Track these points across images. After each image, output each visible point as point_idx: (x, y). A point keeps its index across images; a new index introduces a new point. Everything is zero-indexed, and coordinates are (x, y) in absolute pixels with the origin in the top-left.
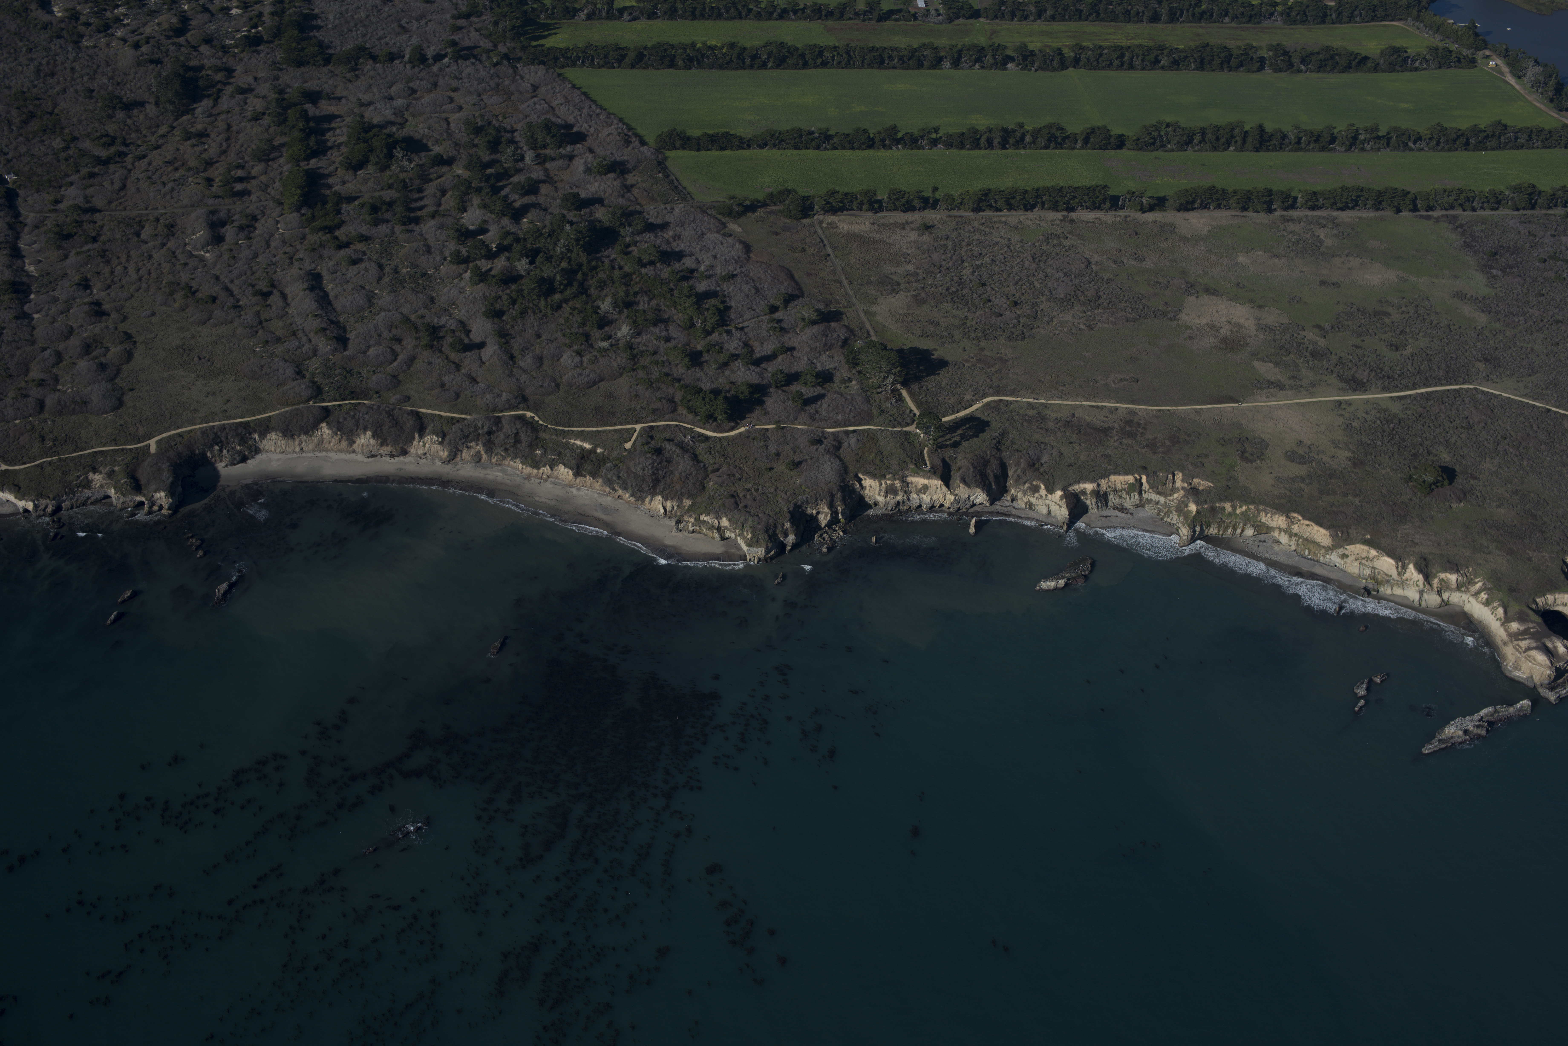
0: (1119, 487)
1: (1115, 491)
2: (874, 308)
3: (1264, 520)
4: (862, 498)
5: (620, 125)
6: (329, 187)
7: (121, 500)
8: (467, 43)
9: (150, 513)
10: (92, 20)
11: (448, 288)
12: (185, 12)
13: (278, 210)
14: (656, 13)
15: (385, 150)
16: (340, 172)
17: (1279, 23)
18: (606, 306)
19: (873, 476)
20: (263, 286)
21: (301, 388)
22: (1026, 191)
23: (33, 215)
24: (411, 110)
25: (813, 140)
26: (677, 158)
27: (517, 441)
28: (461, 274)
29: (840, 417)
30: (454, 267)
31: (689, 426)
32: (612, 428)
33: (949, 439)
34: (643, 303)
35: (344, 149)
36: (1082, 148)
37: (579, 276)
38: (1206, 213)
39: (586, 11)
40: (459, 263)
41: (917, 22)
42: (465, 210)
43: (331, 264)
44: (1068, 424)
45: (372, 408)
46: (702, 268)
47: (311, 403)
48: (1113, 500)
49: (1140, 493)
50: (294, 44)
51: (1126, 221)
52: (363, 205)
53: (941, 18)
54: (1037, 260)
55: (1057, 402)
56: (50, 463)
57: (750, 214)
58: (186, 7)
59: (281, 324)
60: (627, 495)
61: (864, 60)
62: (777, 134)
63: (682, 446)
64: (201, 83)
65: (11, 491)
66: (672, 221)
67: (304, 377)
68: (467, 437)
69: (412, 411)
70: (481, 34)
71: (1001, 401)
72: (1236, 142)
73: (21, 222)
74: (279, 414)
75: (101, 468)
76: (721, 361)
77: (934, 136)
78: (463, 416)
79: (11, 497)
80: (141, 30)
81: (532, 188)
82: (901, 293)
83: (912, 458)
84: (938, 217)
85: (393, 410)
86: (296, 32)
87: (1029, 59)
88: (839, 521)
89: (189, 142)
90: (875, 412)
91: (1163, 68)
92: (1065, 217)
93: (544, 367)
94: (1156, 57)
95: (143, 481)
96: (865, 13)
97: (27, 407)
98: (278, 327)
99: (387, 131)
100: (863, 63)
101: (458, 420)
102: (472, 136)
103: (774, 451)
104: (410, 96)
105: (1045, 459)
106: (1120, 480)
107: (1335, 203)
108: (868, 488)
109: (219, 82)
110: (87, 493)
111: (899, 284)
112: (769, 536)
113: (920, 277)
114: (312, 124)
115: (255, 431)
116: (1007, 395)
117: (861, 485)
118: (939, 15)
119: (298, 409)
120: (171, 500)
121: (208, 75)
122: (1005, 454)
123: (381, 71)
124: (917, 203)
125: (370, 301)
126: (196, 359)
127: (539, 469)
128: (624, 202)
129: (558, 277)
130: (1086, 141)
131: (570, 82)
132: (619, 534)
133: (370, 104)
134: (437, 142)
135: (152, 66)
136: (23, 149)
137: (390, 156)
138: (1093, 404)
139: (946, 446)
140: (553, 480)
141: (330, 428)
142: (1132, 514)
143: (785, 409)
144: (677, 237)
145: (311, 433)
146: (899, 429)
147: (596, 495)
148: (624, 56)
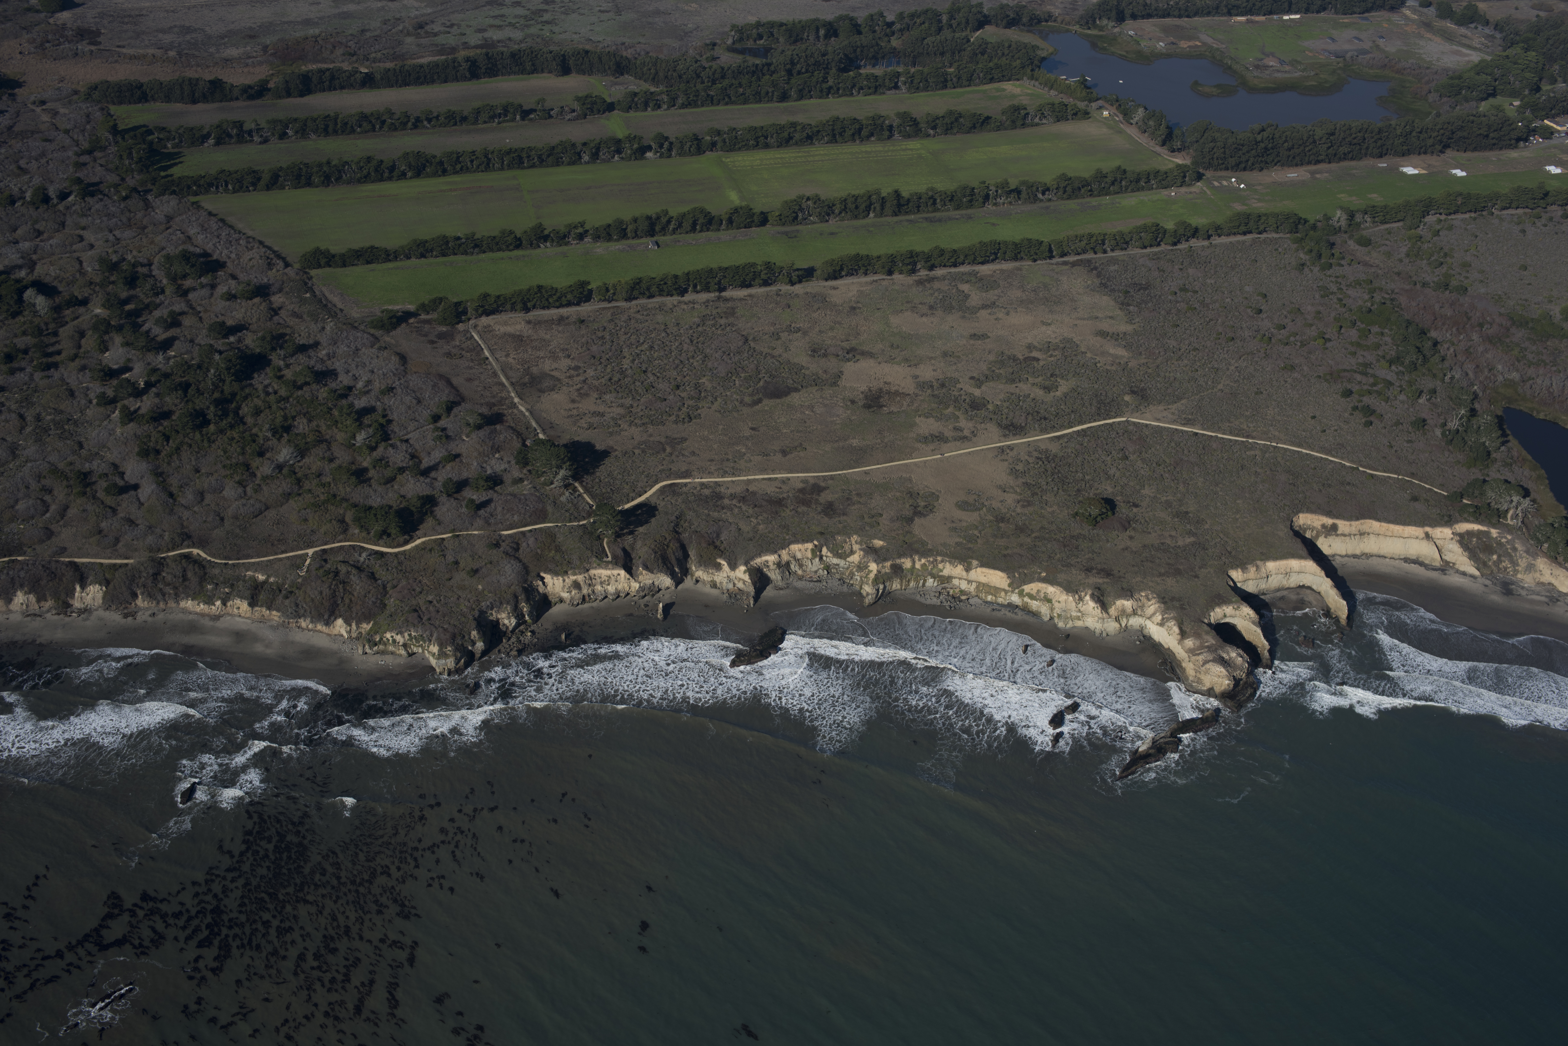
0: (800, 555)
1: (797, 560)
2: (539, 406)
3: (943, 570)
4: (545, 596)
5: (261, 248)
8: (92, 179)
11: (96, 431)
14: (287, 133)
15: (16, 297)
17: (904, 92)
19: (555, 573)
22: (677, 276)
24: (39, 252)
25: (460, 245)
26: (323, 276)
27: (185, 579)
28: (109, 416)
29: (515, 518)
30: (102, 409)
31: (363, 545)
32: (284, 556)
33: (628, 528)
34: (303, 426)
36: (727, 229)
37: (233, 405)
38: (854, 279)
39: (214, 137)
40: (106, 405)
41: (553, 120)
42: (106, 349)
44: (743, 499)
45: (27, 564)
46: (360, 385)
48: (795, 569)
49: (821, 559)
51: (778, 295)
53: (575, 114)
54: (695, 342)
55: (730, 479)
57: (402, 326)
60: (307, 622)
61: (503, 161)
62: (423, 244)
63: (357, 566)
66: (324, 340)
69: (70, 562)
70: (106, 169)
71: (674, 484)
72: (875, 209)
76: (388, 476)
77: (580, 230)
78: (125, 561)
81: (175, 321)
82: (564, 388)
83: (592, 551)
84: (593, 310)
85: (50, 563)
87: (666, 146)
88: (526, 622)
90: (550, 509)
91: (797, 144)
92: (719, 298)
93: (206, 501)
94: (790, 134)
96: (499, 115)
99: (14, 276)
100: (502, 165)
101: (121, 566)
102: (107, 274)
103: (452, 560)
104: (36, 238)
105: (724, 536)
106: (800, 549)
107: (975, 259)
108: (551, 586)
111: (560, 380)
112: (457, 646)
113: (581, 371)
116: (680, 478)
117: (544, 583)
118: (573, 111)
122: (685, 536)
123: (4, 215)
124: (570, 298)
125: (13, 453)
127: (212, 604)
128: (273, 326)
129: (212, 408)
130: (731, 221)
131: (205, 209)
134: (70, 284)
138: (766, 476)
139: (624, 534)
140: (227, 616)
143: (459, 516)
144: (330, 356)
146: (576, 523)
148: (259, 179)
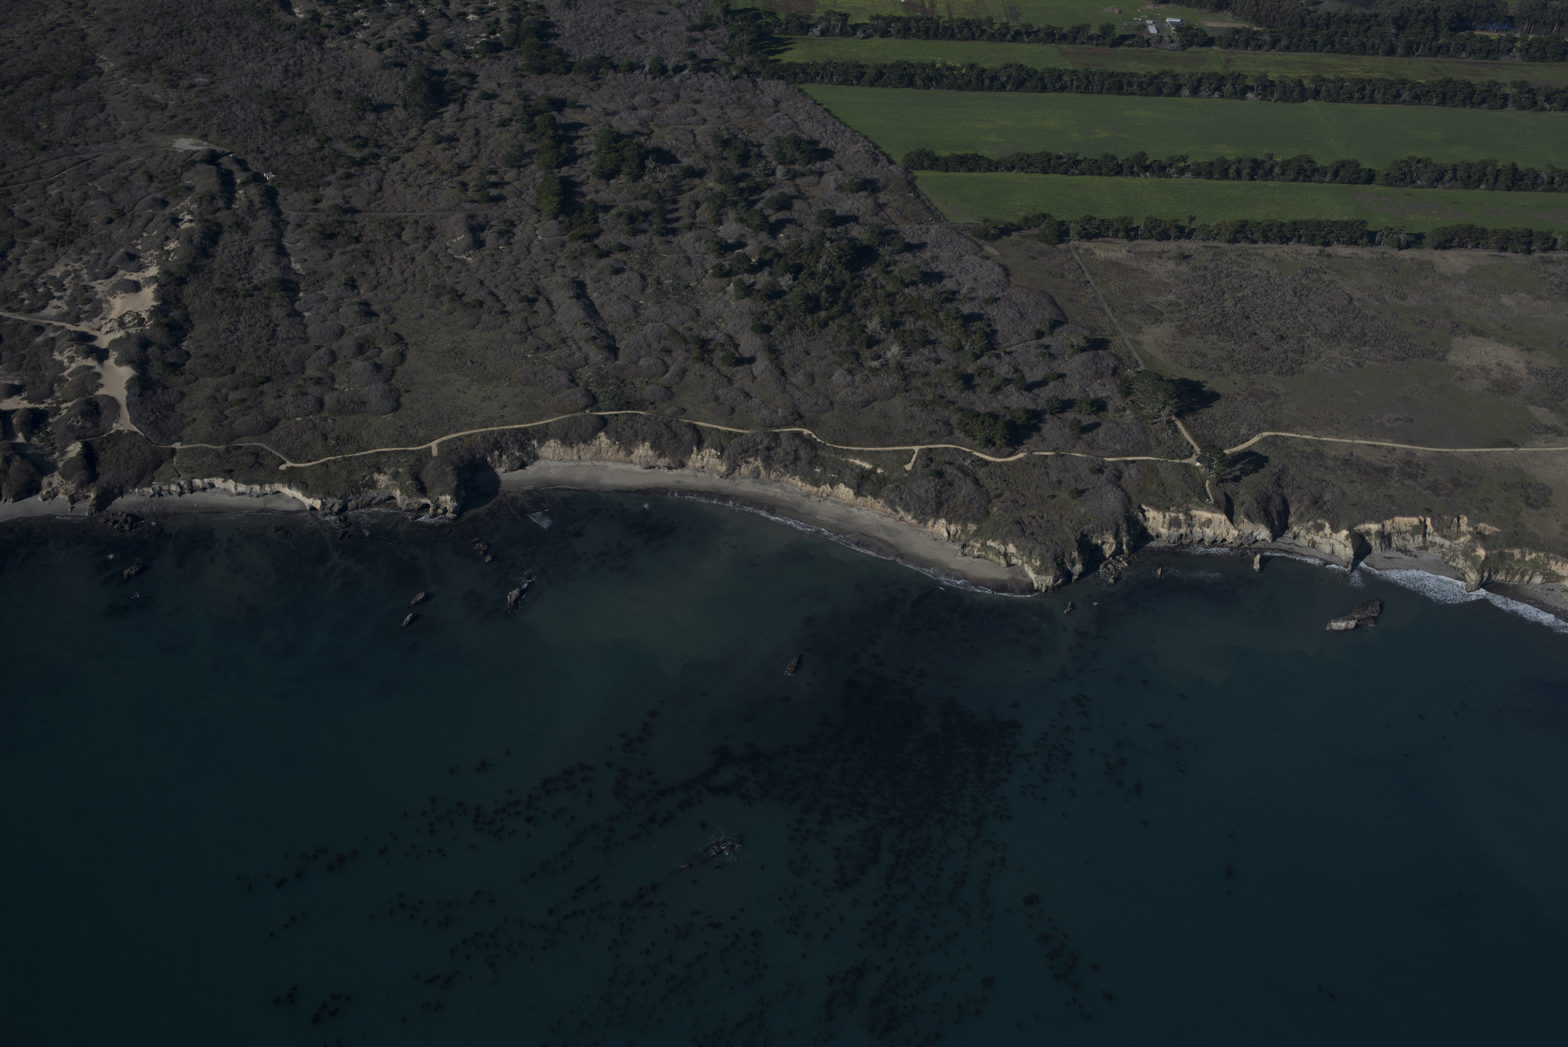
0: (1403, 528)
1: (1399, 532)
2: (1140, 337)
3: (1554, 568)
4: (1144, 529)
5: (866, 143)
6: (583, 195)
7: (407, 502)
8: (703, 55)
9: (434, 515)
10: (333, 22)
11: (713, 301)
12: (422, 16)
13: (535, 216)
14: (889, 32)
15: (637, 161)
16: (593, 181)
17: (1518, 59)
18: (873, 325)
19: (1157, 508)
20: (527, 291)
21: (577, 396)
22: (1283, 224)
23: (294, 214)
24: (656, 120)
25: (1061, 165)
26: (925, 178)
27: (797, 458)
28: (724, 288)
29: (1118, 446)
30: (717, 280)
31: (968, 450)
32: (890, 449)
33: (1229, 473)
34: (909, 324)
35: (593, 158)
36: (1331, 181)
37: (843, 294)
38: (1464, 252)
39: (819, 28)
40: (722, 276)
41: (1151, 48)
42: (720, 223)
43: (593, 272)
44: (1347, 462)
45: (649, 419)
46: (964, 291)
47: (587, 411)
48: (1396, 541)
49: (1424, 536)
50: (536, 52)
51: (1383, 258)
52: (620, 215)
53: (1174, 45)
54: (1298, 294)
55: (1334, 440)
56: (335, 461)
57: (1005, 237)
58: (423, 12)
59: (549, 331)
60: (910, 517)
61: (1103, 85)
62: (1026, 158)
63: (961, 469)
64: (447, 87)
65: (298, 488)
66: (929, 242)
67: (577, 385)
68: (746, 451)
69: (689, 424)
70: (717, 47)
71: (1277, 436)
72: (1488, 180)
73: (284, 221)
74: (557, 421)
75: (385, 469)
76: (993, 385)
77: (1182, 164)
78: (740, 431)
79: (299, 495)
80: (382, 33)
81: (785, 203)
82: (1165, 323)
83: (1194, 491)
84: (1194, 247)
85: (670, 422)
86: (536, 40)
87: (1269, 89)
88: (1122, 552)
89: (440, 146)
90: (1153, 443)
91: (1404, 102)
92: (1321, 252)
93: (817, 385)
94: (1398, 91)
95: (428, 483)
96: (1098, 38)
97: (308, 405)
98: (547, 333)
99: (635, 141)
100: (1102, 88)
101: (736, 435)
102: (720, 149)
103: (1055, 479)
104: (653, 106)
105: (1327, 497)
106: (1404, 522)
108: (1151, 520)
109: (464, 87)
110: (372, 493)
111: (1162, 314)
112: (1058, 564)
113: (1183, 307)
114: (560, 132)
115: (534, 438)
116: (1283, 431)
117: (1144, 516)
118: (1172, 42)
119: (576, 417)
120: (456, 504)
121: (452, 80)
122: (1287, 491)
123: (622, 81)
124: (1173, 232)
125: (636, 311)
126: (469, 363)
127: (819, 487)
128: (879, 221)
129: (824, 294)
130: (1336, 174)
131: (811, 98)
132: (902, 556)
133: (615, 113)
134: (685, 153)
135: (397, 69)
136: (279, 148)
137: (642, 167)
138: (1370, 443)
139: (1227, 481)
140: (833, 499)
141: (608, 438)
142: (1416, 557)
143: (1063, 436)
144: (935, 258)
145: (589, 442)
146: (1178, 461)
147: (877, 516)
148: (863, 74)
